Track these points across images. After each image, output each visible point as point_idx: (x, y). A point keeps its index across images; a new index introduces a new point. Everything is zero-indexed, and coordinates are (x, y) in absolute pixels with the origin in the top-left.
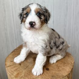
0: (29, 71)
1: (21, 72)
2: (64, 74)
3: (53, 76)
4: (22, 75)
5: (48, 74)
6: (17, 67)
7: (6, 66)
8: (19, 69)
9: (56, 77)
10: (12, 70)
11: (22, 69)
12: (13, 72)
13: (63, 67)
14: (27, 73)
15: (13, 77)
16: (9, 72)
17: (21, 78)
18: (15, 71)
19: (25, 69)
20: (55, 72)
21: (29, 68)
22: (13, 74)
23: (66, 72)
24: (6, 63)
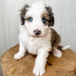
0: (28, 66)
1: (19, 68)
2: (70, 69)
3: (57, 72)
4: (20, 71)
5: (52, 69)
6: (15, 63)
7: (2, 62)
8: (16, 65)
9: (61, 72)
10: (8, 66)
11: (20, 65)
12: (9, 68)
13: (67, 62)
14: (26, 69)
15: (9, 73)
16: (5, 68)
17: (19, 74)
18: (11, 67)
19: (24, 64)
20: (60, 67)
21: (28, 64)
22: (9, 71)
23: (72, 66)
24: (2, 59)
